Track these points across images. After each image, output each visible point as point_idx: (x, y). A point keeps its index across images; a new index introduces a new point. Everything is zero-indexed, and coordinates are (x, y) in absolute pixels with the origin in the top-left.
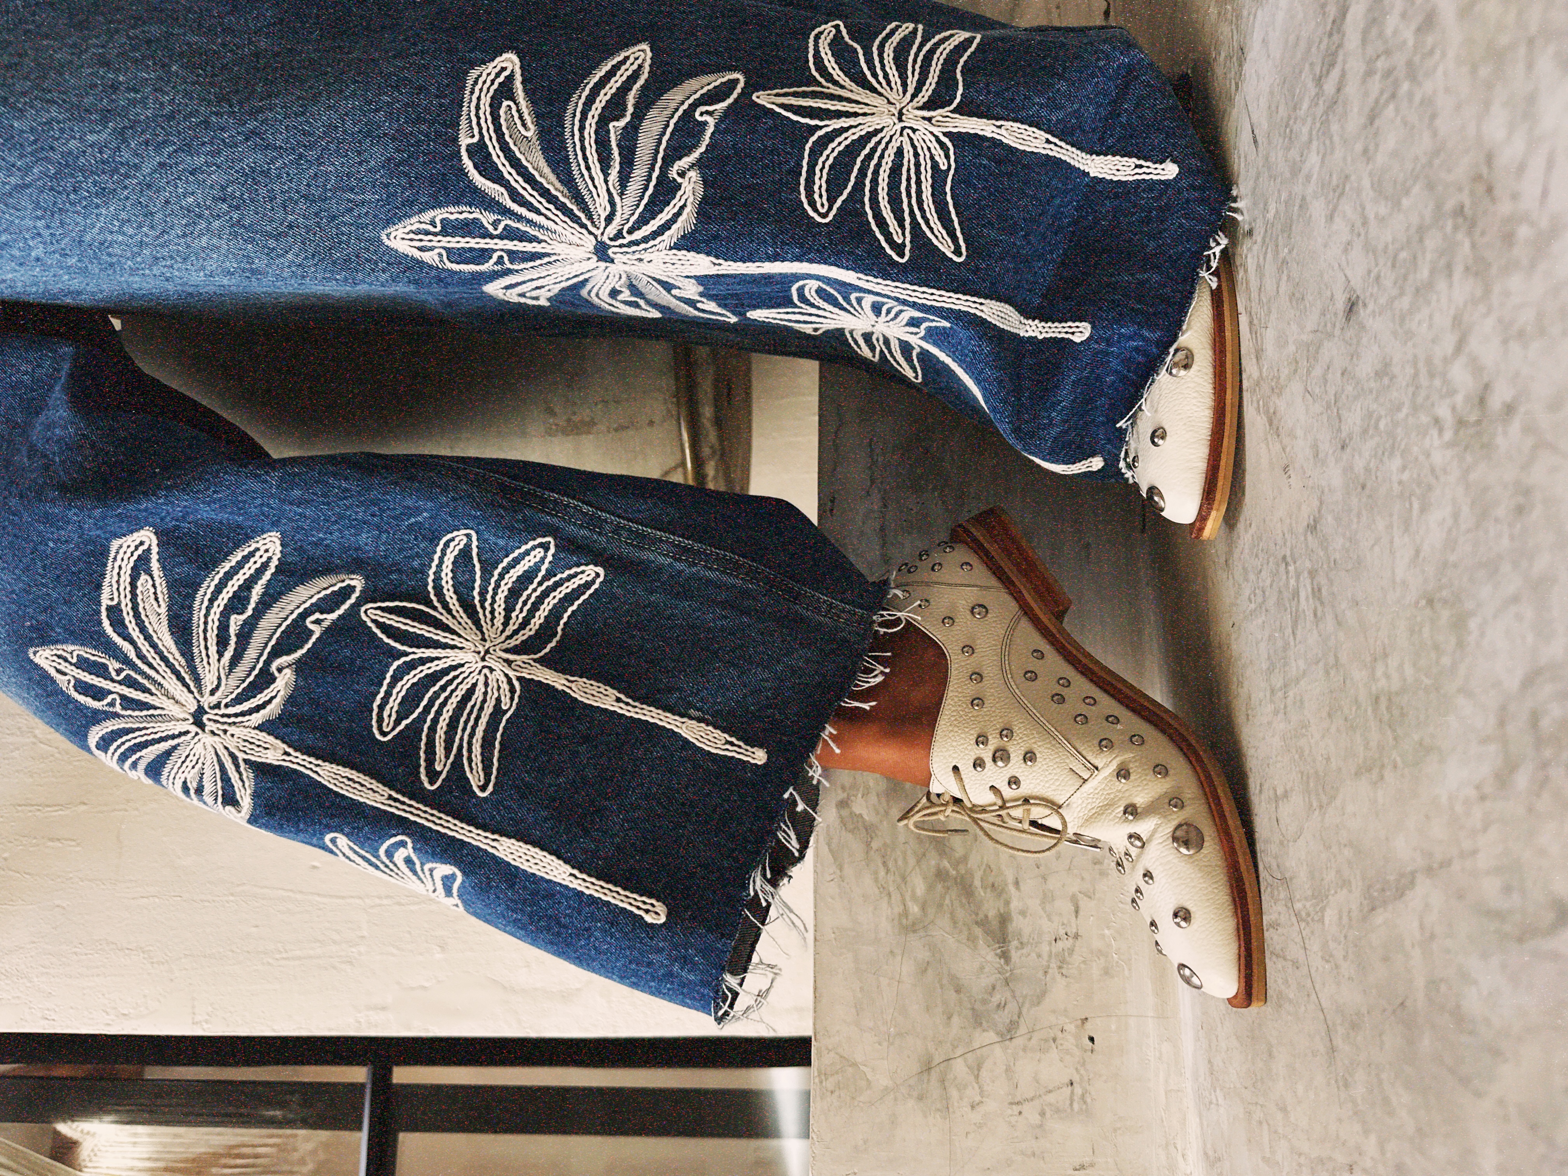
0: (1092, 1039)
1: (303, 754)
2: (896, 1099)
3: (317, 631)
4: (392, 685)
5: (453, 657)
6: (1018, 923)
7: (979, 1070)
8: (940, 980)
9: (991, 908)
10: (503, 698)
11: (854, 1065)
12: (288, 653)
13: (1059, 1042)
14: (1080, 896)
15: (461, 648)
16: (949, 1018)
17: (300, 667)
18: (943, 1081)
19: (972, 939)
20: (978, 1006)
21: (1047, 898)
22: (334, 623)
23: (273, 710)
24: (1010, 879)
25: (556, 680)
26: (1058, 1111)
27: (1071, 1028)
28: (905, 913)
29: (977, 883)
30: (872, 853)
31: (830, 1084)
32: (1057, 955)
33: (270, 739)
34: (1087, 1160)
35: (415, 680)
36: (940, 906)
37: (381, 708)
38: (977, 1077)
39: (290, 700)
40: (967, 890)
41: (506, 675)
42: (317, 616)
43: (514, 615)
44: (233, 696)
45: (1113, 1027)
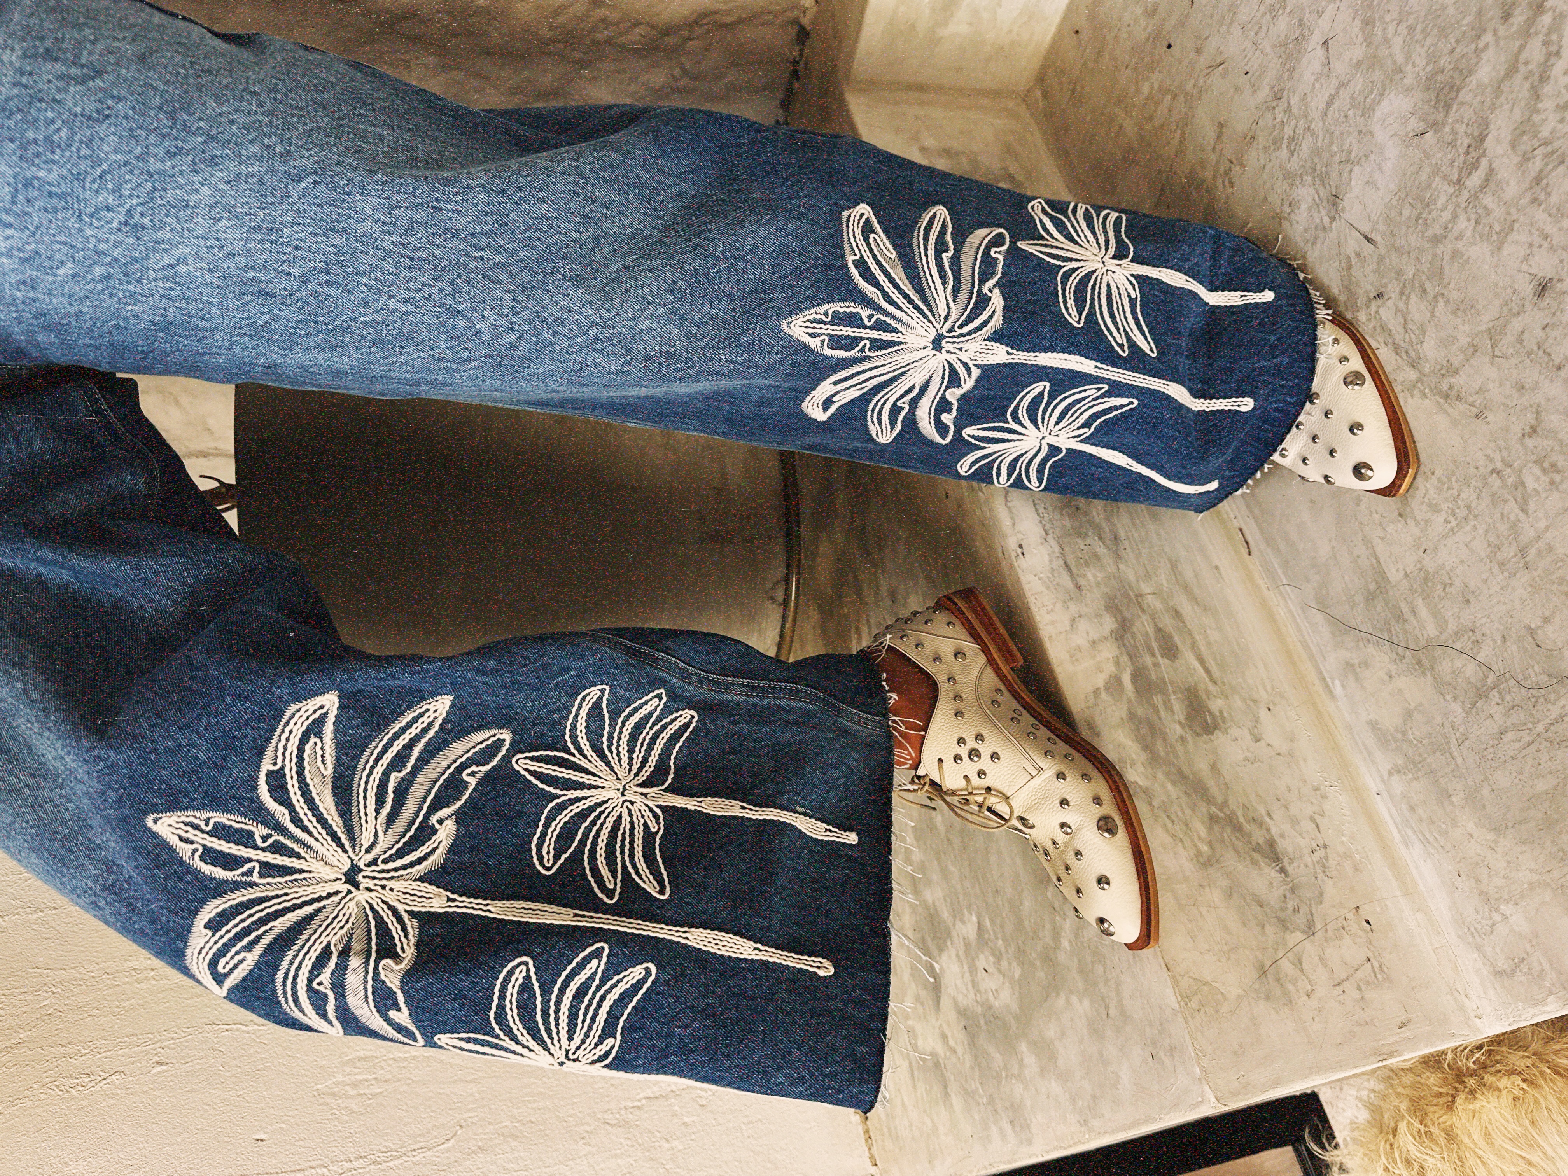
0: (1368, 922)
1: (469, 897)
2: (1249, 1004)
3: (472, 782)
4: (546, 826)
5: (599, 796)
6: (1283, 845)
7: (1301, 964)
8: (1245, 900)
9: (1259, 837)
10: (649, 823)
11: (1206, 983)
12: (447, 805)
13: (1347, 929)
14: (1316, 816)
15: (603, 788)
16: (1263, 928)
17: (460, 817)
18: (1278, 980)
19: (1254, 862)
20: (1279, 914)
21: (1294, 822)
22: (487, 775)
23: (437, 859)
24: (1264, 813)
25: (689, 804)
26: (1368, 983)
27: (1350, 916)
28: (1199, 854)
29: (1242, 820)
30: (1156, 811)
31: (1194, 1004)
32: (1318, 862)
33: (432, 889)
34: (1404, 1018)
35: (567, 818)
36: (1222, 842)
37: (539, 847)
38: (1302, 970)
39: (453, 850)
40: (1238, 828)
41: (646, 805)
42: (474, 768)
43: (635, 756)
44: (393, 851)
45: (1378, 909)
